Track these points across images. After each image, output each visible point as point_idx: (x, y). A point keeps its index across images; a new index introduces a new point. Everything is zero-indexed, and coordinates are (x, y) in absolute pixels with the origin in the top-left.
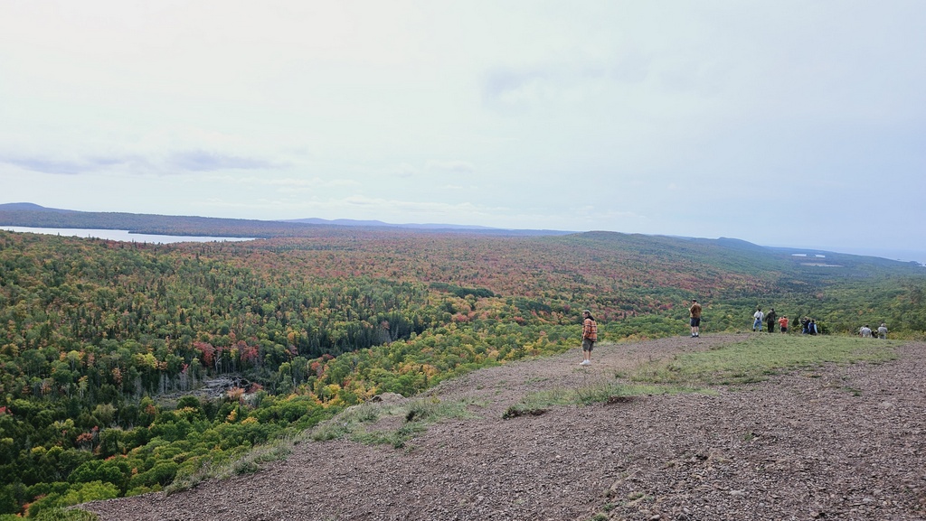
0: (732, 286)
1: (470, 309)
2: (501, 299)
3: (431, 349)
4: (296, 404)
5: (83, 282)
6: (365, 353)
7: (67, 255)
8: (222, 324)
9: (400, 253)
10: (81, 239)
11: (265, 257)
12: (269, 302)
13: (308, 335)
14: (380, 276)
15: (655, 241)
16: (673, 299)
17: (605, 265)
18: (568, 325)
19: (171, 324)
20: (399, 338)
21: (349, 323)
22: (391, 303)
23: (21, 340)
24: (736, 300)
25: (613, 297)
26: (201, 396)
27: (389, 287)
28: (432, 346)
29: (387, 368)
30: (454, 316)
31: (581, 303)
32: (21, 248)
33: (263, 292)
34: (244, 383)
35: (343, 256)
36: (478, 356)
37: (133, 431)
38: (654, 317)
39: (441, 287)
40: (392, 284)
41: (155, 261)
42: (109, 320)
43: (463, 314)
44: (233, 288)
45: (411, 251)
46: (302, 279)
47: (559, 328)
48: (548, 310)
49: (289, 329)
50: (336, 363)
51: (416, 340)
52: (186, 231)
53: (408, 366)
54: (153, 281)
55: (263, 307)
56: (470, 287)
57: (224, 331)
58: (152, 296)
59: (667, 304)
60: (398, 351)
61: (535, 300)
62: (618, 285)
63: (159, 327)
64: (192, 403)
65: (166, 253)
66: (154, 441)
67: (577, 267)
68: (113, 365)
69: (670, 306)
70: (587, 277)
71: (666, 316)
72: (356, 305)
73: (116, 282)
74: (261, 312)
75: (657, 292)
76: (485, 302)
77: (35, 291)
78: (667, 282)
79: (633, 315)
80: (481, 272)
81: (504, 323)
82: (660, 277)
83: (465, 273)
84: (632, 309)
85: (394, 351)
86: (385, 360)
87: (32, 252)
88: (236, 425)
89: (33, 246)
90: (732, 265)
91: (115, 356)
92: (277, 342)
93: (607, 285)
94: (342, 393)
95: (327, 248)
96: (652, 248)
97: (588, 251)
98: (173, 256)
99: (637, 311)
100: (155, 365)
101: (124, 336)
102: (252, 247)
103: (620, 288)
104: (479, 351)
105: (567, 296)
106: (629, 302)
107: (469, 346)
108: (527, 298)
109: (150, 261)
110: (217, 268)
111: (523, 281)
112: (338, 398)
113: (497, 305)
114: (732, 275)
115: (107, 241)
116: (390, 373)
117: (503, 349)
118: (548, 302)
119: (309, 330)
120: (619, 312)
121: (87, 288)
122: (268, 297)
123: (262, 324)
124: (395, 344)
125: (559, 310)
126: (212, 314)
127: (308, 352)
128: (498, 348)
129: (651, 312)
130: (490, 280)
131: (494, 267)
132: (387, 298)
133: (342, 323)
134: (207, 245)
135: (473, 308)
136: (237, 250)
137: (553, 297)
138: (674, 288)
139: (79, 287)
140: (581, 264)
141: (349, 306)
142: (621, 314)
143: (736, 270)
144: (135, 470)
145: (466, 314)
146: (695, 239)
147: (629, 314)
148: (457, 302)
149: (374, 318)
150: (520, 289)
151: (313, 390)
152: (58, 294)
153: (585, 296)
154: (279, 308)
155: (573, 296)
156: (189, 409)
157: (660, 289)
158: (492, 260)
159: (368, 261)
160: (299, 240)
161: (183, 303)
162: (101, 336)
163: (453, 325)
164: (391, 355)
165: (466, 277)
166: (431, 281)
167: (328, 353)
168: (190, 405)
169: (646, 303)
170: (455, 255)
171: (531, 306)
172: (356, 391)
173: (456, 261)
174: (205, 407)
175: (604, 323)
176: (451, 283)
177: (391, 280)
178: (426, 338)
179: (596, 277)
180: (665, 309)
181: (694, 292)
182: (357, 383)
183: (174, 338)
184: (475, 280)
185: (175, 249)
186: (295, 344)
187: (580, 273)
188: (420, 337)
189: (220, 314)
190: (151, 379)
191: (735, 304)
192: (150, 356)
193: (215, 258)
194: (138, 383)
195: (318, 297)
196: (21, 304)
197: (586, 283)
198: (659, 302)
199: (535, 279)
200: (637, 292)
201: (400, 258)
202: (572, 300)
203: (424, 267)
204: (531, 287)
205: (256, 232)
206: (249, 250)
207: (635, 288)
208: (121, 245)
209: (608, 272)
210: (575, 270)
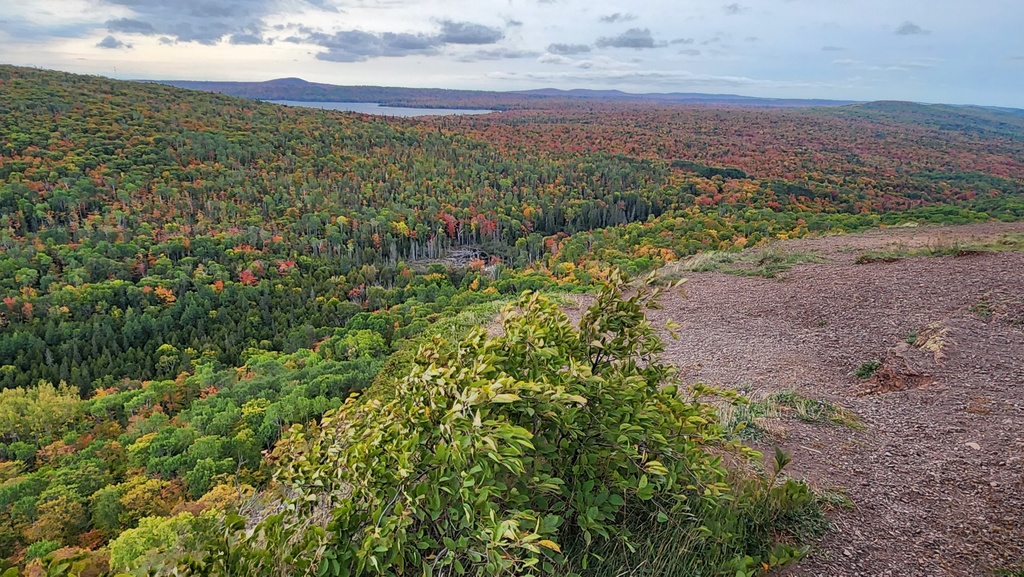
1: (716, 192)
2: (754, 181)
3: (670, 233)
4: (534, 278)
5: (345, 153)
6: (600, 233)
7: (331, 128)
8: (463, 197)
9: (640, 126)
10: (341, 112)
11: (502, 130)
12: (505, 177)
13: (543, 212)
14: (618, 152)
15: (964, 113)
16: (977, 188)
17: (890, 144)
18: (834, 213)
19: (418, 195)
20: (635, 219)
21: (584, 201)
22: (628, 182)
23: (300, 205)
25: (896, 182)
26: (447, 264)
27: (627, 164)
28: (672, 230)
29: (622, 250)
30: (698, 199)
31: (854, 189)
32: (295, 121)
33: (500, 167)
34: (483, 254)
35: (579, 130)
36: (722, 243)
37: (391, 290)
38: (948, 208)
39: (684, 165)
40: (631, 161)
41: (403, 134)
42: (368, 190)
43: (708, 197)
44: (472, 162)
45: (653, 125)
46: (537, 154)
47: (822, 216)
48: (810, 195)
49: (525, 205)
50: (572, 242)
51: (653, 222)
52: (428, 104)
53: (644, 250)
54: (402, 154)
55: (500, 183)
56: (718, 166)
57: (466, 204)
58: (402, 168)
59: (968, 193)
60: (635, 233)
61: (796, 183)
62: (905, 167)
63: (409, 197)
64: (438, 270)
65: (412, 125)
66: (410, 301)
67: (853, 145)
68: (372, 232)
69: (972, 196)
70: (866, 157)
71: (964, 207)
72: (592, 183)
73: (372, 154)
74: (499, 188)
75: (957, 178)
76: (734, 183)
77: (308, 161)
78: (973, 165)
79: (920, 205)
80: (732, 149)
81: (756, 208)
82: (965, 159)
83: (713, 150)
84: (920, 198)
85: (630, 233)
86: (621, 242)
87: (305, 124)
88: (478, 293)
89: (303, 119)
91: (374, 223)
92: (513, 217)
93: (889, 166)
94: (576, 272)
95: (563, 120)
96: (959, 123)
97: (870, 126)
98: (418, 129)
99: (927, 200)
100: (406, 233)
101: (380, 204)
102: (488, 120)
103: (907, 172)
104: (723, 238)
105: (836, 180)
106: (916, 188)
107: (714, 232)
108: (786, 180)
109: (398, 135)
110: (458, 141)
111: (782, 161)
112: (572, 276)
113: (749, 188)
115: (362, 114)
116: (626, 255)
117: (751, 237)
118: (811, 186)
119: (544, 206)
120: (901, 201)
121: (348, 158)
122: (505, 172)
123: (499, 199)
124: (631, 226)
125: (825, 196)
126: (454, 187)
127: (544, 230)
128: (746, 236)
129: (944, 202)
130: (743, 159)
131: (748, 144)
132: (625, 177)
133: (577, 201)
134: (447, 118)
135: (720, 191)
136: (475, 123)
137: (818, 180)
138: (982, 173)
139: (342, 157)
140: (859, 141)
141: (584, 184)
142: (904, 204)
144: (396, 324)
145: (712, 197)
147: (915, 203)
148: (700, 182)
149: (610, 197)
150: (779, 170)
151: (547, 266)
152: (326, 164)
153: (859, 180)
154: (515, 183)
155: (845, 180)
156: (437, 276)
157: (962, 175)
158: (747, 135)
159: (605, 135)
160: (535, 113)
161: (429, 175)
162: (362, 204)
163: (696, 209)
164: (627, 236)
165: (714, 155)
166: (673, 159)
167: (562, 230)
168: (437, 271)
169: (940, 190)
170: (703, 130)
171: (789, 190)
172: (591, 271)
173: (704, 137)
174: (450, 274)
175: (879, 213)
176: (697, 161)
177: (629, 156)
178: (666, 221)
179: (877, 158)
180: (965, 199)
181: (1008, 179)
182: (592, 263)
183: (421, 208)
184: (725, 158)
185: (419, 121)
186: (530, 221)
187: (857, 152)
188: (657, 220)
189: (460, 187)
190: (404, 246)
192: (402, 225)
193: (455, 132)
194: (393, 248)
195: (553, 173)
196: (298, 173)
197: (863, 165)
198: (958, 190)
199: (797, 159)
200: (929, 176)
201: (640, 133)
202: (841, 185)
203: (667, 144)
204: (791, 168)
205: (491, 104)
206: (486, 123)
207: (927, 173)
208: (374, 118)
209: (894, 151)
210: (850, 149)
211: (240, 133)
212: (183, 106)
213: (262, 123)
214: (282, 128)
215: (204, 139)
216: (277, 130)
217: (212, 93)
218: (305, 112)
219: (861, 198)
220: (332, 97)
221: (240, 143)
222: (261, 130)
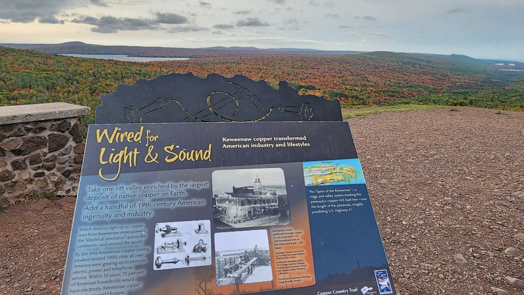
0: (455, 83)
2: (321, 91)
5: (108, 82)
7: (99, 69)
9: (265, 65)
10: (105, 60)
11: (194, 68)
16: (419, 91)
17: (381, 72)
24: (456, 91)
25: (384, 89)
31: (366, 93)
32: (78, 65)
35: (234, 68)
38: (407, 101)
41: (140, 71)
48: (346, 97)
52: (155, 55)
56: (303, 84)
59: (415, 93)
61: (339, 91)
62: (388, 82)
65: (145, 67)
67: (365, 72)
69: (417, 95)
70: (371, 78)
71: (414, 100)
75: (411, 86)
76: (312, 92)
77: (86, 87)
78: (417, 81)
79: (396, 100)
80: (310, 76)
82: (413, 78)
83: (301, 76)
84: (395, 96)
87: (84, 67)
89: (83, 64)
93: (381, 82)
95: (226, 63)
96: (410, 61)
97: (372, 63)
98: (149, 69)
102: (187, 63)
103: (389, 84)
105: (358, 89)
106: (393, 92)
108: (335, 90)
109: (138, 72)
111: (333, 81)
113: (318, 94)
114: (456, 76)
115: (117, 61)
118: (347, 92)
120: (387, 98)
121: (110, 85)
125: (353, 97)
129: (405, 98)
131: (317, 73)
134: (165, 62)
136: (180, 65)
137: (350, 90)
138: (421, 84)
139: (106, 85)
140: (368, 71)
147: (393, 99)
150: (331, 85)
152: (97, 88)
153: (368, 89)
155: (361, 89)
157: (413, 85)
158: (317, 69)
159: (248, 70)
160: (212, 59)
165: (301, 79)
169: (403, 93)
171: (337, 95)
173: (296, 70)
179: (376, 78)
180: (414, 96)
181: (432, 87)
187: (367, 76)
191: (456, 93)
193: (169, 70)
196: (81, 94)
197: (369, 82)
198: (411, 92)
199: (340, 80)
200: (398, 86)
201: (265, 68)
202: (360, 92)
203: (278, 74)
204: (337, 84)
205: (189, 55)
206: (186, 65)
208: (124, 63)
209: (383, 75)
210: (364, 74)
211: (45, 72)
212: (9, 58)
213: (58, 67)
214: (70, 70)
215: (23, 76)
216: (68, 70)
217: (27, 50)
218: (84, 60)
219: (369, 97)
220: (100, 52)
221: (45, 78)
222: (58, 70)
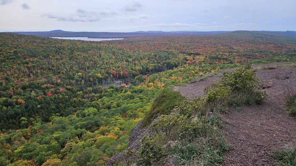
0: (290, 49)
1: (192, 59)
2: (203, 56)
3: (180, 72)
4: (141, 88)
5: (79, 53)
6: (160, 73)
7: (73, 45)
8: (118, 65)
9: (169, 41)
10: (76, 40)
11: (128, 44)
12: (130, 58)
13: (143, 68)
14: (163, 49)
15: (261, 33)
16: (266, 54)
17: (241, 43)
18: (227, 64)
19: (104, 65)
20: (170, 69)
21: (154, 65)
22: (167, 58)
23: (65, 70)
24: (291, 54)
25: (244, 54)
26: (114, 86)
27: (166, 53)
28: (181, 71)
29: (167, 78)
30: (187, 62)
31: (232, 56)
32: (61, 44)
33: (128, 55)
34: (125, 82)
35: (151, 43)
36: (196, 74)
37: (98, 95)
38: (259, 60)
39: (183, 52)
40: (167, 52)
41: (97, 46)
42: (87, 64)
43: (190, 61)
44: (120, 54)
45: (173, 41)
46: (139, 51)
47: (223, 65)
48: (220, 59)
49: (137, 67)
50: (151, 77)
51: (175, 69)
52: (104, 37)
53: (173, 78)
54: (97, 53)
55: (129, 60)
56: (193, 52)
57: (119, 67)
58: (98, 57)
59: (264, 56)
60: (170, 73)
61: (215, 56)
62: (246, 50)
63: (100, 66)
64: (112, 87)
65: (100, 44)
66: (104, 97)
67: (231, 44)
68: (90, 77)
69: (265, 57)
70: (234, 47)
71: (263, 60)
72: (156, 59)
73: (87, 53)
74: (128, 61)
75: (260, 52)
76: (198, 57)
77: (67, 56)
78: (265, 48)
79: (251, 60)
80: (196, 47)
81: (204, 64)
82: (262, 46)
83: (191, 47)
84: (250, 58)
85: (169, 73)
86: (166, 76)
87: (65, 44)
88: (125, 94)
89: (64, 43)
90: (290, 41)
91: (90, 74)
92: (133, 70)
93: (242, 50)
94: (154, 85)
95: (146, 41)
96: (260, 36)
97: (235, 38)
98: (102, 45)
99: (252, 59)
100: (101, 77)
101: (92, 69)
102: (123, 41)
103: (246, 51)
104: (196, 73)
105: (227, 54)
106: (249, 55)
107: (193, 71)
108: (212, 55)
110: (114, 48)
111: (211, 50)
112: (153, 87)
113: (202, 58)
115: (83, 41)
116: (168, 79)
117: (204, 72)
118: (220, 56)
119: (142, 67)
120: (246, 59)
121: (80, 55)
122: (130, 57)
123: (129, 65)
124: (169, 71)
125: (224, 59)
126: (115, 62)
127: (143, 73)
128: (202, 72)
129: (258, 59)
130: (199, 50)
131: (201, 45)
132: (166, 56)
133: (152, 65)
134: (110, 41)
135: (194, 59)
136: (119, 42)
138: (267, 50)
139: (78, 54)
140: (232, 43)
141: (154, 59)
142: (246, 60)
143: (292, 43)
144: (100, 105)
145: (191, 61)
146: (277, 32)
147: (249, 60)
148: (188, 57)
149: (162, 63)
150: (210, 52)
151: (145, 84)
152: (73, 57)
153: (233, 54)
154: (133, 60)
155: (229, 54)
156: (112, 89)
158: (200, 43)
159: (159, 44)
160: (137, 38)
161: (106, 59)
162: (86, 69)
163: (187, 65)
164: (168, 74)
165: (191, 49)
166: (179, 50)
167: (148, 74)
168: (112, 88)
169: (256, 56)
170: (187, 42)
171: (214, 58)
172: (158, 85)
173: (188, 44)
174: (116, 89)
175: (240, 63)
176: (186, 51)
177: (166, 51)
178: (179, 69)
179: (238, 47)
180: (263, 58)
181: (275, 51)
182: (158, 83)
183: (105, 69)
184: (194, 50)
185: (102, 43)
186: (139, 71)
187: (232, 46)
188: (176, 69)
189: (117, 62)
190: (100, 81)
191: (290, 55)
192: (99, 74)
193: (113, 45)
194: (97, 82)
195: (144, 57)
196: (64, 60)
198: (261, 55)
199: (215, 49)
200: (253, 52)
201: (169, 43)
202: (228, 56)
203: (177, 46)
204: (214, 52)
205: (124, 36)
206: (123, 42)
207: (252, 51)
208: (87, 42)
209: (242, 45)
210: (230, 45)
211: (43, 48)
212: (23, 40)
213: (50, 45)
215: (31, 50)
216: (56, 47)
219: (234, 59)
220: (72, 36)
221: (44, 51)
222: (50, 47)
